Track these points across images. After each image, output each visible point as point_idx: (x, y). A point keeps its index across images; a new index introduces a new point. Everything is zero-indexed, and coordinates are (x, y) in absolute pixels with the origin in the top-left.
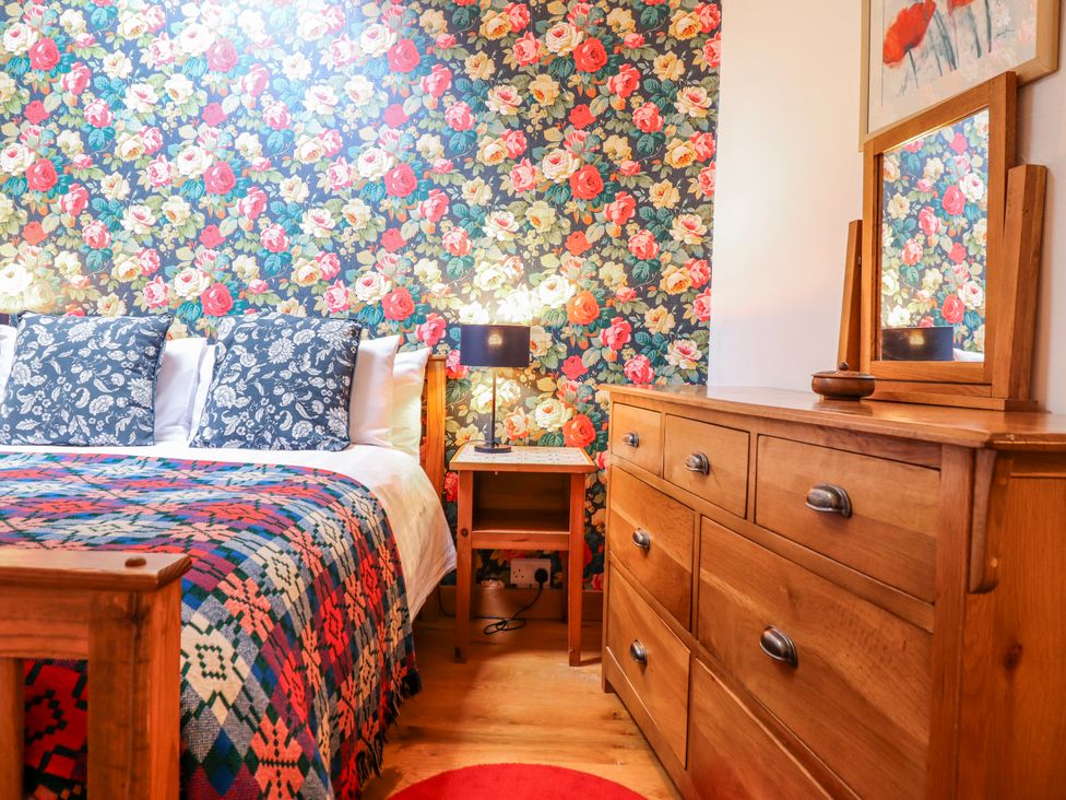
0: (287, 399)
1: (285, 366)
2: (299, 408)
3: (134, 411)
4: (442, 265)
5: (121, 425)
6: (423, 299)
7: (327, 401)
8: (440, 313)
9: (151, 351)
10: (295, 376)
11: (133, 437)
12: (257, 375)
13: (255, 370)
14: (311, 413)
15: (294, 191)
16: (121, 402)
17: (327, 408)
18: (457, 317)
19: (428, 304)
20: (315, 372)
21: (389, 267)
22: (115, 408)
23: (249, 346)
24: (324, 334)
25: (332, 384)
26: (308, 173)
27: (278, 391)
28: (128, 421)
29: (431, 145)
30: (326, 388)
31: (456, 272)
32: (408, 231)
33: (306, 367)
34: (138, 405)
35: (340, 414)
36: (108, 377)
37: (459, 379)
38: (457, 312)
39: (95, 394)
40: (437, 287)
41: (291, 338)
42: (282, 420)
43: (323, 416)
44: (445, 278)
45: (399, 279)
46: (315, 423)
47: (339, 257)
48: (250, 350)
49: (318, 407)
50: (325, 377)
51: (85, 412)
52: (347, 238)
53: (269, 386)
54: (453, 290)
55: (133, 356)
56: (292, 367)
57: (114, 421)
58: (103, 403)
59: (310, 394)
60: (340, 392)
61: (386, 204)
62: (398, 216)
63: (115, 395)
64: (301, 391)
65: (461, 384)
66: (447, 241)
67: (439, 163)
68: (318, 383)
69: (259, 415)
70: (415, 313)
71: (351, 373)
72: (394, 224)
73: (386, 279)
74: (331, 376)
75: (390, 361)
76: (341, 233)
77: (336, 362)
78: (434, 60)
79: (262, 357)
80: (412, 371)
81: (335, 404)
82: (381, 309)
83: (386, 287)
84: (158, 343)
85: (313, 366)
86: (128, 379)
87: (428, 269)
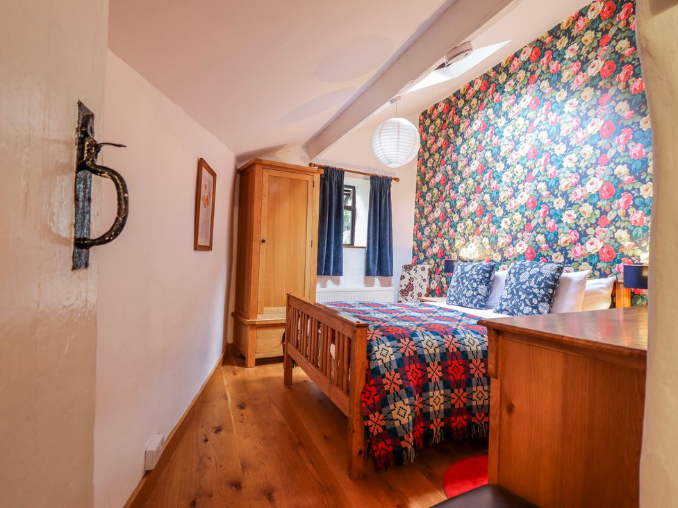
0: (523, 297)
1: (524, 283)
2: (527, 301)
3: (479, 296)
4: (630, 232)
5: (474, 301)
6: (620, 250)
7: (539, 299)
8: (630, 258)
9: (487, 275)
10: (527, 287)
11: (478, 306)
12: (515, 286)
13: (515, 284)
14: (532, 303)
15: (559, 203)
16: (475, 293)
17: (539, 302)
18: (639, 259)
19: (622, 253)
20: (536, 286)
21: (602, 235)
22: (473, 295)
23: (514, 274)
24: (543, 270)
25: (542, 292)
26: (565, 195)
27: (520, 293)
28: (476, 300)
29: (622, 170)
30: (539, 293)
31: (638, 235)
32: (611, 216)
33: (532, 284)
34: (480, 295)
35: (545, 305)
36: (472, 284)
37: (641, 294)
38: (639, 257)
39: (468, 290)
40: (627, 244)
41: (529, 271)
42: (520, 306)
43: (536, 305)
44: (632, 239)
45: (607, 241)
46: (533, 308)
47: (578, 232)
48: (515, 276)
49: (535, 301)
50: (539, 289)
51: (465, 295)
52: (582, 223)
53: (518, 291)
54: (636, 245)
55: (480, 277)
56: (527, 284)
57: (473, 300)
58: (470, 293)
59: (532, 296)
60: (546, 295)
61: (600, 204)
62: (606, 209)
63: (473, 290)
64: (529, 294)
65: (642, 297)
66: (632, 219)
67: (626, 178)
68: (536, 291)
69: (513, 302)
70: (616, 258)
71: (554, 288)
72: (604, 213)
73: (601, 241)
74: (543, 288)
75: (582, 283)
76: (579, 220)
77: (546, 283)
78: (623, 126)
79: (518, 279)
80: (602, 288)
81: (543, 301)
82: (598, 256)
83: (600, 245)
84: (490, 272)
85: (535, 284)
86: (478, 285)
87: (622, 235)
